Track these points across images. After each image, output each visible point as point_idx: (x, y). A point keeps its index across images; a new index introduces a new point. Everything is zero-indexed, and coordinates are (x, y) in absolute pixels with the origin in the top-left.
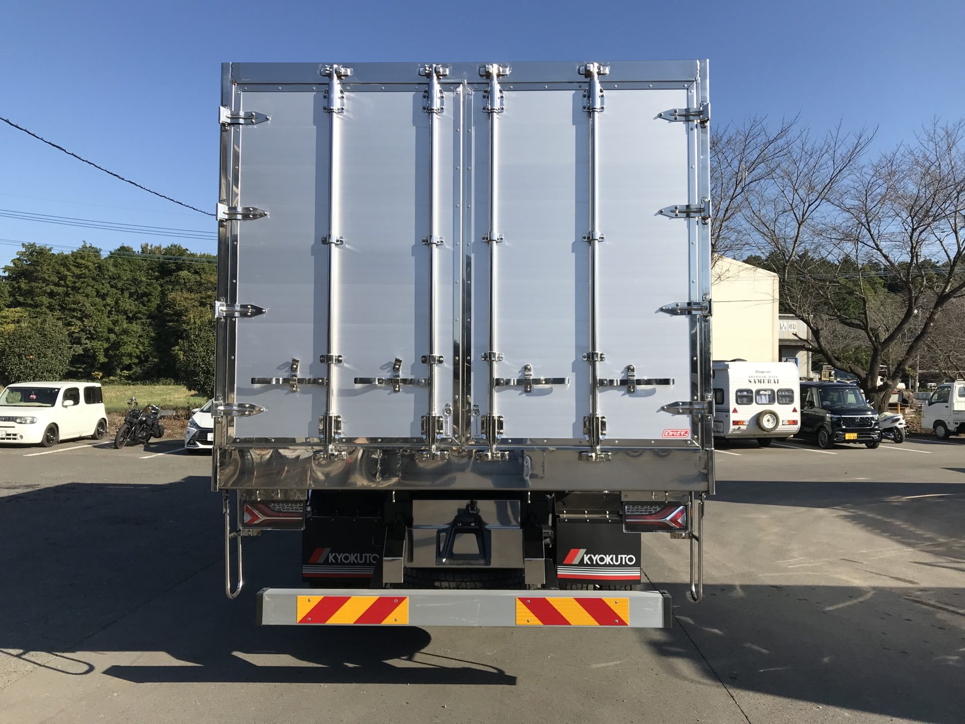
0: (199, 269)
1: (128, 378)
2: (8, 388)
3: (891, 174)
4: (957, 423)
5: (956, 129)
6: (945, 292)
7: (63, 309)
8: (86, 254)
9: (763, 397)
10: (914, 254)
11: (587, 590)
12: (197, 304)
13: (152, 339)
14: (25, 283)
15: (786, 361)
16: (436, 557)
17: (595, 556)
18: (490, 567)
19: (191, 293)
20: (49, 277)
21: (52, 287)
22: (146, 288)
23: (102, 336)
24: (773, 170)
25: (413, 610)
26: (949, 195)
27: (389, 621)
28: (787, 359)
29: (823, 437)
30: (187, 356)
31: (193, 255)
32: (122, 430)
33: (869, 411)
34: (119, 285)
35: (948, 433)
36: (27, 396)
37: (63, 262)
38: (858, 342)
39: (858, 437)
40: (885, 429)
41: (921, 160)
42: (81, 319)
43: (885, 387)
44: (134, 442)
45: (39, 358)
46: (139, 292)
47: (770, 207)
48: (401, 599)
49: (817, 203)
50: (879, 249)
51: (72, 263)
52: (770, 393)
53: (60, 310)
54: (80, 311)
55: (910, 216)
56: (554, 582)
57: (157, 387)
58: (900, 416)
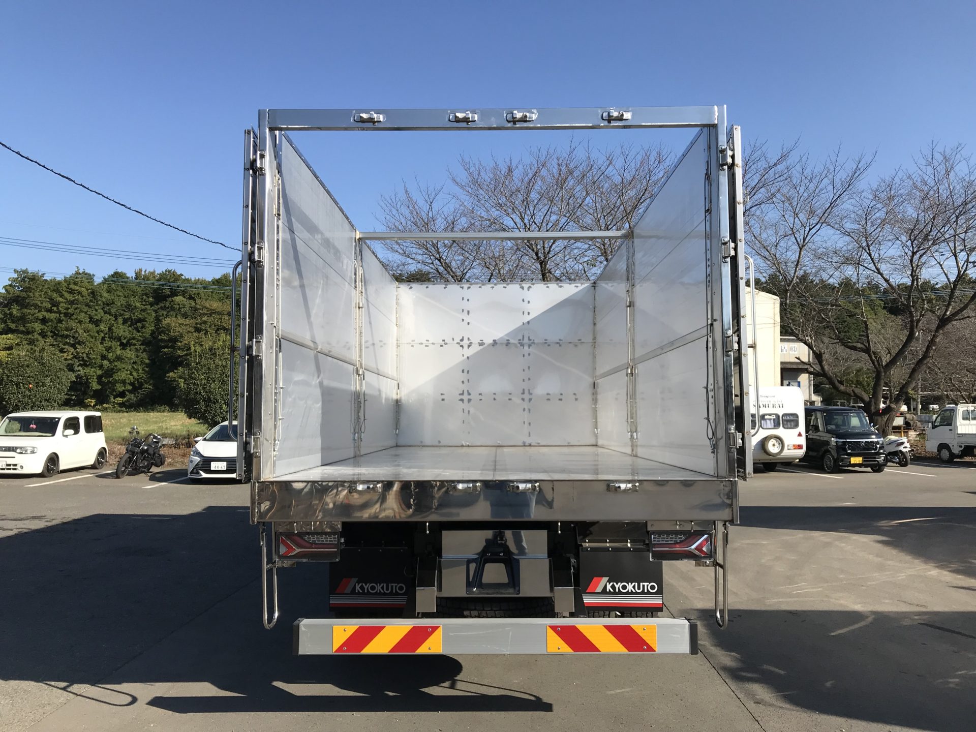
0: (194, 294)
1: (122, 405)
2: (8, 418)
3: (891, 198)
4: (961, 447)
5: (954, 154)
6: (946, 315)
7: (55, 335)
8: (80, 279)
9: (768, 421)
10: (914, 276)
11: (609, 617)
12: (192, 330)
13: (147, 365)
14: (18, 310)
15: (788, 385)
16: (467, 587)
17: (617, 584)
18: (520, 595)
19: (186, 318)
20: (42, 303)
21: (45, 313)
22: (140, 313)
23: (95, 363)
24: (774, 195)
25: (446, 640)
26: (948, 219)
27: (423, 650)
28: (789, 383)
29: (829, 461)
30: (188, 384)
31: (188, 280)
32: (124, 460)
33: (873, 434)
34: (113, 311)
35: (952, 456)
36: (26, 426)
37: (55, 288)
38: (860, 364)
39: (864, 461)
40: (890, 452)
41: (919, 184)
42: (73, 346)
43: (888, 410)
44: (136, 471)
45: (37, 387)
46: (133, 318)
47: (771, 232)
48: (435, 628)
49: (818, 227)
50: (879, 273)
51: (65, 289)
52: (775, 417)
53: (52, 337)
54: (73, 337)
55: (910, 239)
56: (582, 610)
57: (152, 414)
58: (905, 440)
